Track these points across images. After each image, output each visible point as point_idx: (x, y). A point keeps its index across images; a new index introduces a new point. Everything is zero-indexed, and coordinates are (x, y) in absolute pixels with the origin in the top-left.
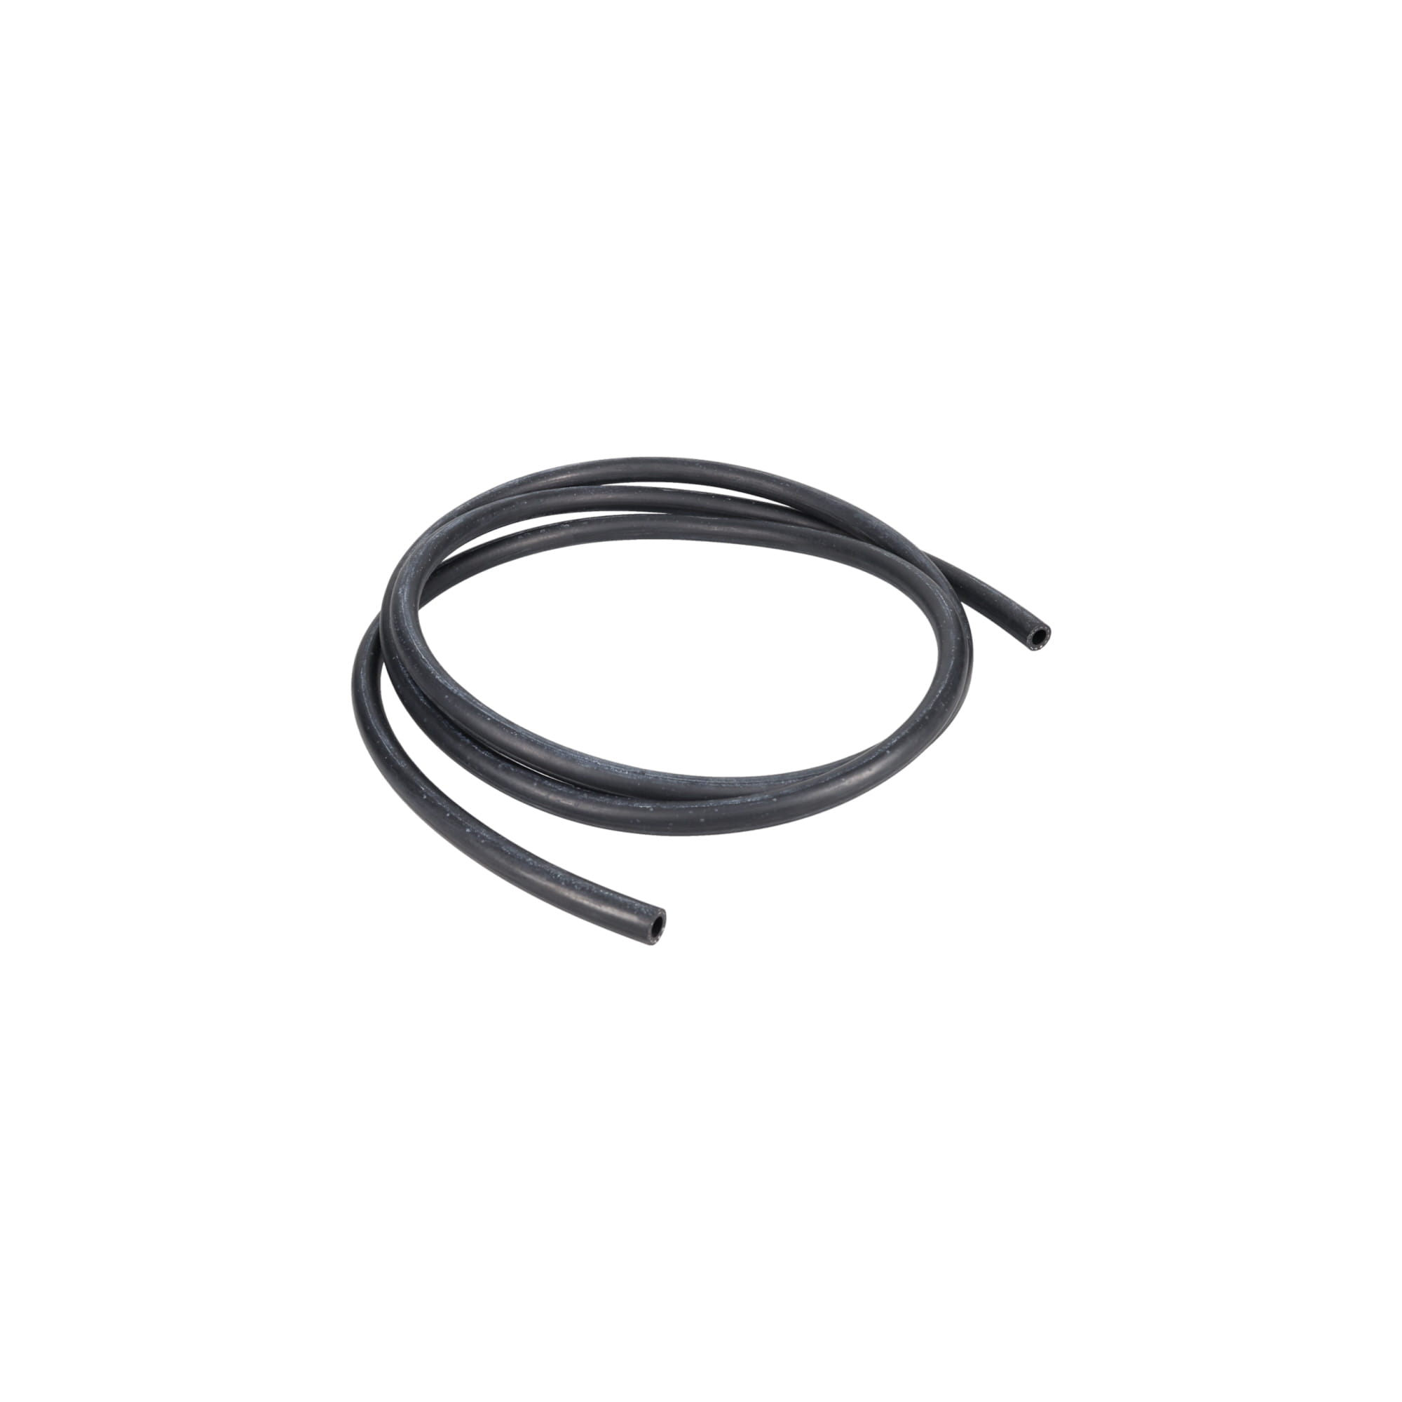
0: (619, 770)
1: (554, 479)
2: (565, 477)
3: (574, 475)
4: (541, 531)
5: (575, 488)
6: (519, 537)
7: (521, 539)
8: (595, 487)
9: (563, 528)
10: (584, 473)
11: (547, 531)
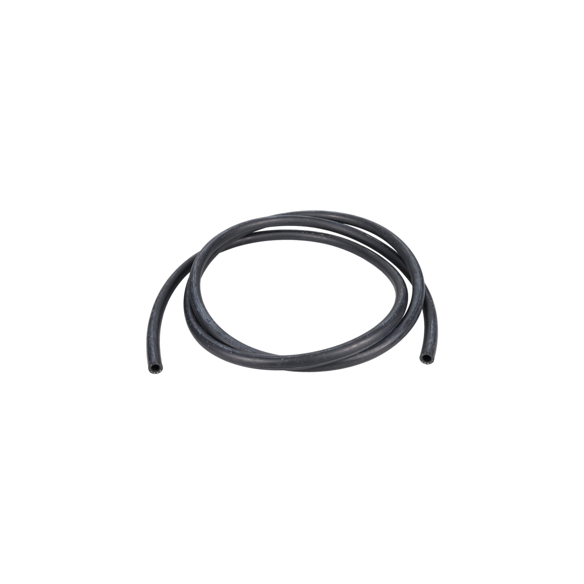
0: (205, 317)
1: (328, 215)
2: (333, 216)
3: (337, 217)
4: (312, 233)
5: (333, 221)
6: (303, 232)
7: (303, 233)
8: (341, 224)
9: (321, 235)
10: (341, 217)
11: (314, 234)
